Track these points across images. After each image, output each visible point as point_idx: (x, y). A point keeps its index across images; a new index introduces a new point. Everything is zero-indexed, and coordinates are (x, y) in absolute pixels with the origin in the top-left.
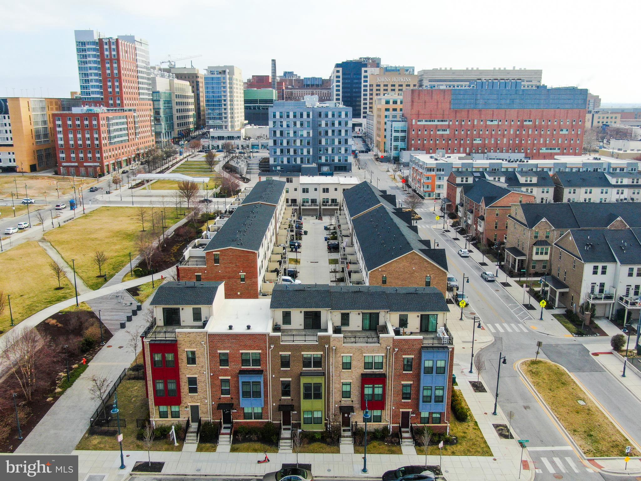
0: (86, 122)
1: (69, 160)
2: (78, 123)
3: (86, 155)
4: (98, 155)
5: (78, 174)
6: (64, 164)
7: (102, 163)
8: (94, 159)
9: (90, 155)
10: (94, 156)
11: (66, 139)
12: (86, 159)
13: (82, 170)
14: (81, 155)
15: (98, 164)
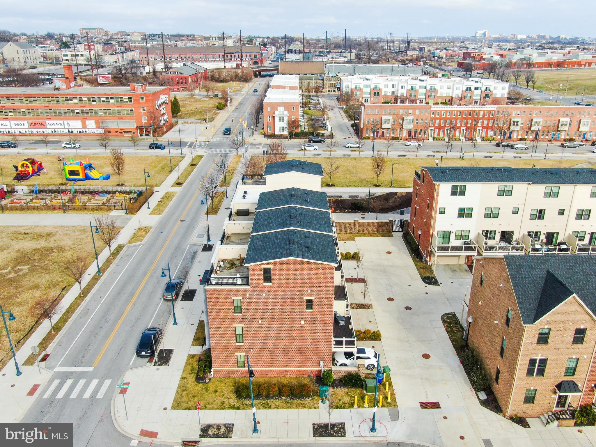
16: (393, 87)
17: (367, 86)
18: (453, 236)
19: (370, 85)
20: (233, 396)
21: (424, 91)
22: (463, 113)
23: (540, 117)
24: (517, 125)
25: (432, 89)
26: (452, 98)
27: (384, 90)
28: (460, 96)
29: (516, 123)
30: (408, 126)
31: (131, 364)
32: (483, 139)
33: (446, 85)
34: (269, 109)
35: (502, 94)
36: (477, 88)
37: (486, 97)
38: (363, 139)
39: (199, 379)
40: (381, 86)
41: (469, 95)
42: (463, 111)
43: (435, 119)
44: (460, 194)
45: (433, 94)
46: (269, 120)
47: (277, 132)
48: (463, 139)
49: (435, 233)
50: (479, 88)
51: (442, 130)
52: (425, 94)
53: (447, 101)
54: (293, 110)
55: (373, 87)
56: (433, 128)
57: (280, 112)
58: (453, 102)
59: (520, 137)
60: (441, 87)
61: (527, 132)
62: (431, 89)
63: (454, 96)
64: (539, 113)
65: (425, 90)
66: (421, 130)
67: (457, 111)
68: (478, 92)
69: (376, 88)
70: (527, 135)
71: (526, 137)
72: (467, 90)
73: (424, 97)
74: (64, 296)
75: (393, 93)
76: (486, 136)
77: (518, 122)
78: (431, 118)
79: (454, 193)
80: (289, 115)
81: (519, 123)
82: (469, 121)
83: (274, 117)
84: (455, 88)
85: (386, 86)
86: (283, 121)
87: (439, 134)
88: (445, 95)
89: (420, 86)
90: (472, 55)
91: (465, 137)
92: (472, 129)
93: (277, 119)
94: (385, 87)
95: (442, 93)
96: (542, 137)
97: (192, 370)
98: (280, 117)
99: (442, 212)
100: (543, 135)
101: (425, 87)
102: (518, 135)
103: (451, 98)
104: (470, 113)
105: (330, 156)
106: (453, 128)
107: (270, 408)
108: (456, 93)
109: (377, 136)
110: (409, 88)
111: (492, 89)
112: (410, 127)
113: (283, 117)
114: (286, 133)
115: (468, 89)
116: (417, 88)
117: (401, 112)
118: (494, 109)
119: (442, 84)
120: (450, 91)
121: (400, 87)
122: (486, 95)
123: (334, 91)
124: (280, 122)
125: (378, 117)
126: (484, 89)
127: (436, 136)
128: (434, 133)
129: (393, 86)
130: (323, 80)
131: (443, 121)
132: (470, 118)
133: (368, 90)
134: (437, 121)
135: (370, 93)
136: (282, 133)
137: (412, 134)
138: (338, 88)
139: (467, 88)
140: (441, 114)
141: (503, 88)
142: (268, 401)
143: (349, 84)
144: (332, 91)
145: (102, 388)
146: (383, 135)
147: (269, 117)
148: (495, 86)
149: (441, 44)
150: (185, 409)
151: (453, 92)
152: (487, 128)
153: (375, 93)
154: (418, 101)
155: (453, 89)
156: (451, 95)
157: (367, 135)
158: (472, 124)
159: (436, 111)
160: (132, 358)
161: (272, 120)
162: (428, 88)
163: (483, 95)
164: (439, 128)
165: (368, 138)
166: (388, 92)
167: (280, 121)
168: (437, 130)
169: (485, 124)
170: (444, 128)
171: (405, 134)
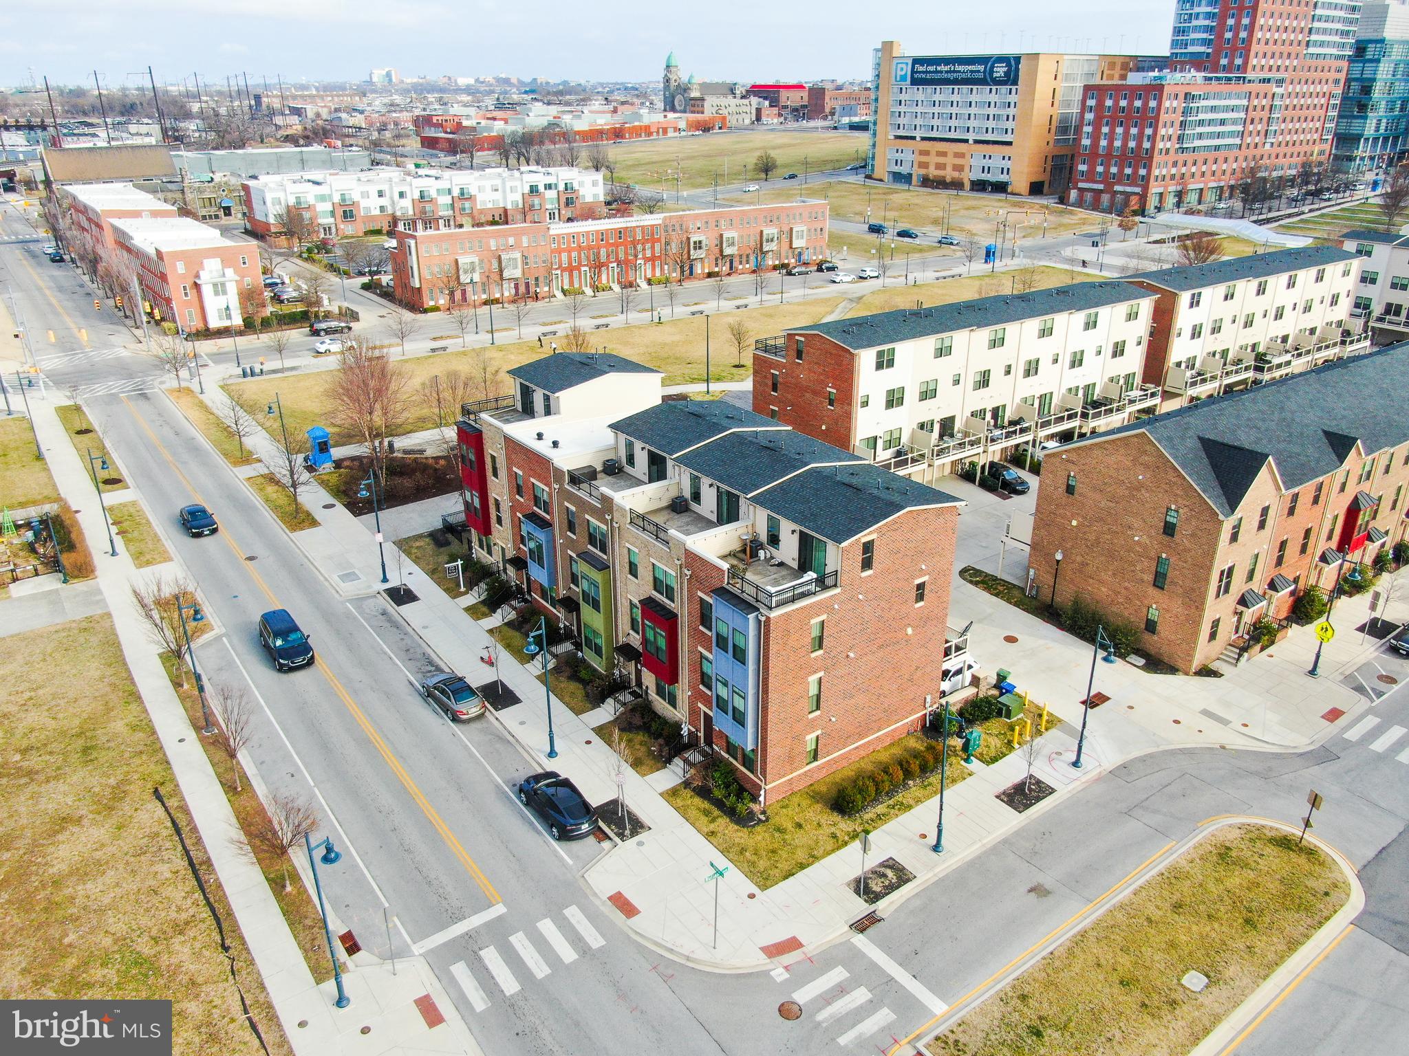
0: (1138, 103)
1: (1090, 176)
2: (1123, 103)
3: (1121, 171)
4: (1142, 172)
5: (1095, 206)
6: (1081, 185)
7: (1146, 188)
8: (1132, 180)
9: (1128, 171)
10: (1135, 172)
11: (1095, 137)
12: (1119, 178)
13: (1105, 198)
14: (1114, 170)
15: (1138, 190)
16: (380, 196)
17: (322, 198)
18: (880, 443)
19: (330, 196)
20: (836, 817)
21: (447, 200)
22: (607, 234)
23: (732, 229)
24: (700, 248)
25: (464, 196)
26: (506, 211)
27: (364, 203)
28: (521, 206)
29: (698, 245)
30: (510, 272)
31: (570, 862)
32: (649, 282)
33: (488, 184)
34: (181, 268)
35: (595, 196)
36: (548, 187)
37: (569, 202)
38: (425, 311)
39: (744, 820)
40: (356, 197)
41: (537, 201)
42: (607, 230)
43: (560, 251)
44: (888, 366)
45: (467, 205)
46: (186, 294)
47: (215, 323)
48: (616, 288)
49: (857, 444)
50: (553, 186)
51: (575, 273)
52: (453, 205)
53: (497, 218)
54: (244, 263)
55: (337, 199)
56: (559, 272)
57: (211, 272)
58: (510, 218)
59: (707, 271)
60: (480, 189)
61: (717, 260)
62: (462, 194)
63: (509, 207)
64: (729, 222)
65: (450, 197)
66: (537, 279)
67: (597, 232)
68: (551, 194)
69: (344, 200)
70: (717, 265)
71: (717, 269)
72: (532, 191)
73: (451, 212)
74: (185, 809)
75: (382, 208)
76: (654, 275)
77: (700, 242)
78: (552, 252)
79: (879, 366)
80: (238, 278)
81: (703, 244)
82: (621, 250)
83: (197, 286)
84: (508, 190)
85: (365, 195)
86: (225, 293)
87: (571, 283)
88: (490, 206)
89: (438, 190)
90: (435, 121)
91: (619, 282)
92: (626, 265)
93: (207, 291)
94: (362, 197)
95: (484, 202)
96: (740, 267)
97: (706, 813)
98: (215, 285)
99: (865, 404)
100: (741, 263)
101: (450, 191)
102: (703, 268)
103: (502, 210)
104: (620, 232)
105: (403, 358)
106: (598, 266)
107: (910, 807)
108: (512, 198)
109: (454, 302)
110: (417, 195)
111: (576, 186)
112: (517, 273)
113: (223, 285)
114: (237, 321)
115: (534, 190)
116: (434, 194)
117: (493, 244)
118: (660, 222)
119: (482, 183)
120: (498, 196)
121: (396, 196)
122: (567, 199)
123: (217, 217)
124: (218, 297)
125: (449, 260)
126: (561, 187)
127: (566, 287)
128: (562, 280)
129: (381, 194)
130: (183, 191)
131: (574, 254)
132: (621, 244)
133: (328, 207)
134: (564, 256)
135: (333, 214)
136: (227, 323)
137: (522, 289)
138: (225, 208)
139: (531, 187)
140: (569, 242)
141: (595, 184)
142: (896, 798)
143: (281, 195)
144: (210, 217)
145: (580, 929)
146: (464, 299)
147: (185, 288)
148: (580, 179)
149: (333, 100)
150: (786, 877)
151: (505, 198)
152: (653, 259)
153: (345, 212)
154: (441, 222)
155: (504, 192)
156: (502, 206)
157: (432, 303)
158: (626, 253)
159: (558, 235)
160: (555, 850)
161: (192, 294)
162: (456, 192)
163: (563, 200)
164: (570, 270)
165: (436, 309)
166: (372, 209)
167: (217, 293)
168: (566, 275)
169: (648, 254)
170: (578, 268)
171: (509, 290)
